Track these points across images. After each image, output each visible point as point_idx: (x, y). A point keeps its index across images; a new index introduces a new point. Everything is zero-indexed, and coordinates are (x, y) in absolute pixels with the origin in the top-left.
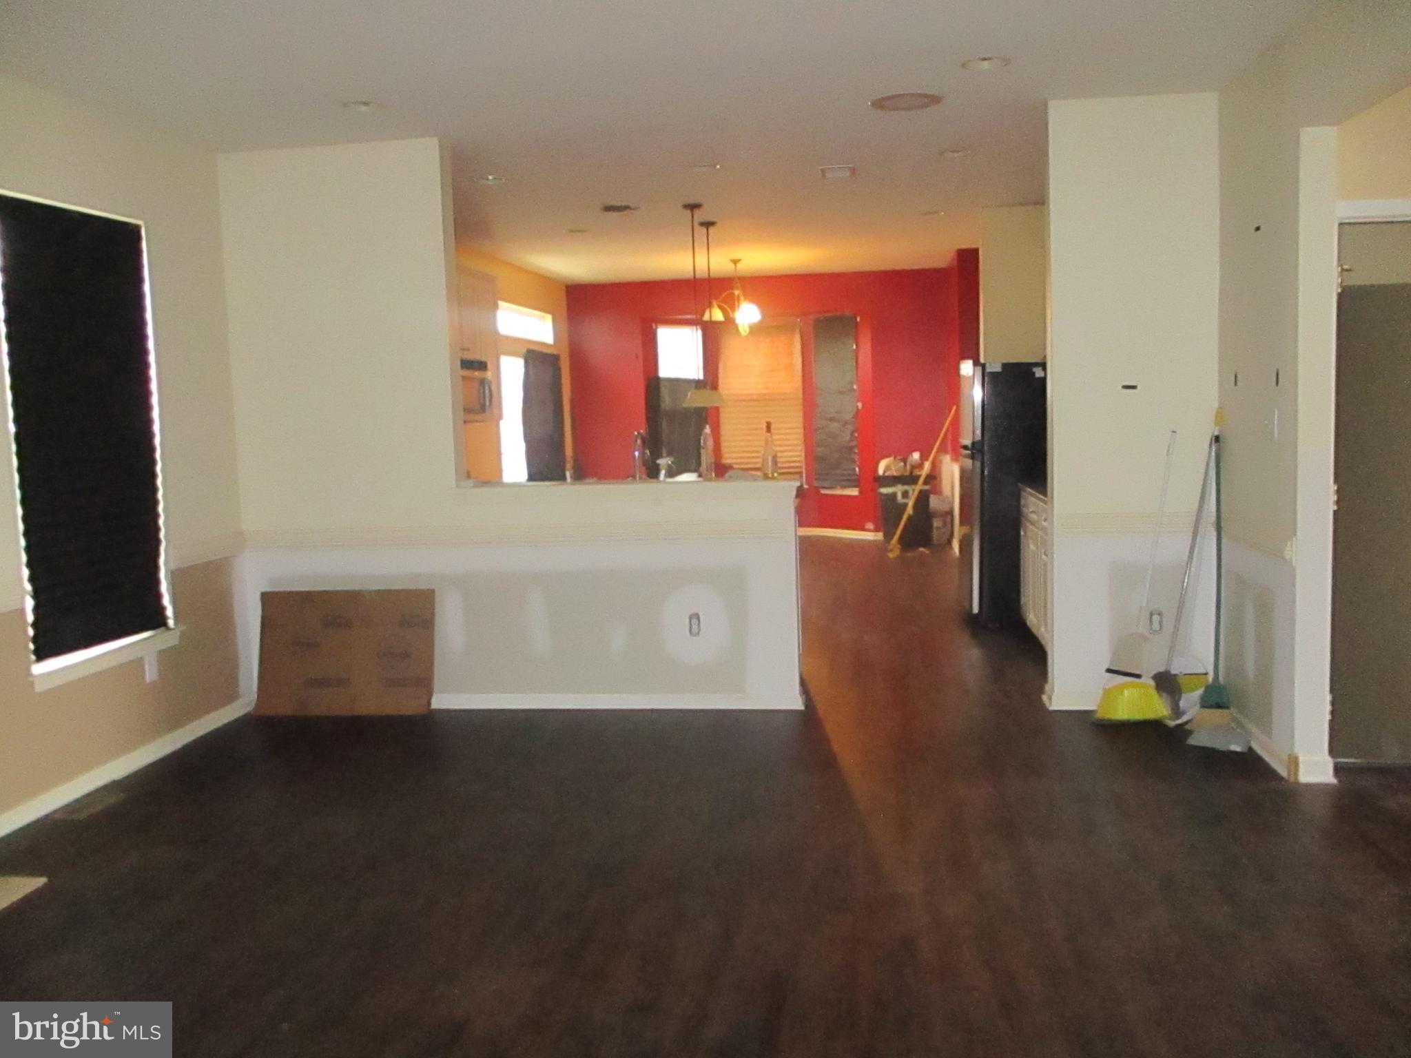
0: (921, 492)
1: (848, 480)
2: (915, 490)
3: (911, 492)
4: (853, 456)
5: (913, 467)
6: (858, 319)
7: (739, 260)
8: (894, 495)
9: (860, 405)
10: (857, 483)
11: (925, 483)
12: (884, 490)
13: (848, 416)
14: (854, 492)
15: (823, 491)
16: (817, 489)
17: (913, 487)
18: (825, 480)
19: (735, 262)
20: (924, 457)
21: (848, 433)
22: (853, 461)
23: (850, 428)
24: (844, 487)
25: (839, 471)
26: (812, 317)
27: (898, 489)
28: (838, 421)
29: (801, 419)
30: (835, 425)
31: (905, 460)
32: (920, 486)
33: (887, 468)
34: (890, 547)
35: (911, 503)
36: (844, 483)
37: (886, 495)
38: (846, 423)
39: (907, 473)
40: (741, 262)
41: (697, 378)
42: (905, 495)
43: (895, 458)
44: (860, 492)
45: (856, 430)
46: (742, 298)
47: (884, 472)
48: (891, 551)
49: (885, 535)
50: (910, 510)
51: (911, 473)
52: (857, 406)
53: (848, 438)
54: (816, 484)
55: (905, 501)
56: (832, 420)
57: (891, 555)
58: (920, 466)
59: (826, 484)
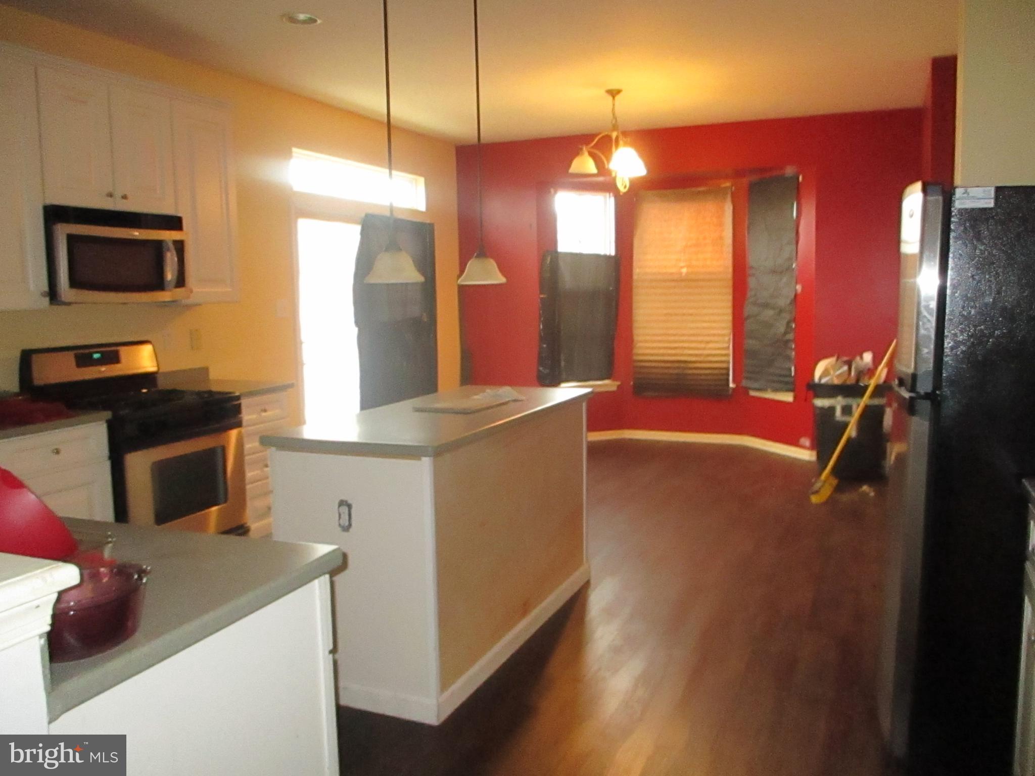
0: (867, 408)
1: (781, 382)
2: (859, 405)
3: (854, 407)
4: (788, 352)
5: (860, 374)
6: (801, 178)
7: (619, 92)
8: (832, 409)
9: (799, 288)
10: (791, 387)
11: (874, 395)
12: (820, 403)
13: (784, 301)
14: (788, 397)
15: (753, 393)
16: (746, 390)
17: (858, 400)
18: (756, 380)
19: (614, 93)
20: (877, 361)
21: (784, 322)
22: (788, 358)
23: (787, 316)
24: (776, 390)
25: (771, 370)
26: (745, 181)
27: (838, 403)
28: (773, 308)
29: (730, 304)
30: (770, 313)
31: (849, 364)
32: (865, 400)
33: (825, 373)
34: (818, 485)
35: (853, 420)
36: (775, 385)
37: (822, 409)
38: (781, 311)
39: (851, 381)
40: (621, 94)
41: (608, 254)
42: (847, 410)
43: (837, 360)
44: (795, 397)
45: (794, 320)
46: (621, 142)
47: (820, 379)
48: (817, 492)
49: (819, 457)
50: (851, 431)
51: (858, 380)
52: (796, 290)
53: (782, 329)
54: (745, 383)
55: (845, 419)
56: (766, 306)
57: (814, 499)
58: (871, 372)
59: (756, 385)
